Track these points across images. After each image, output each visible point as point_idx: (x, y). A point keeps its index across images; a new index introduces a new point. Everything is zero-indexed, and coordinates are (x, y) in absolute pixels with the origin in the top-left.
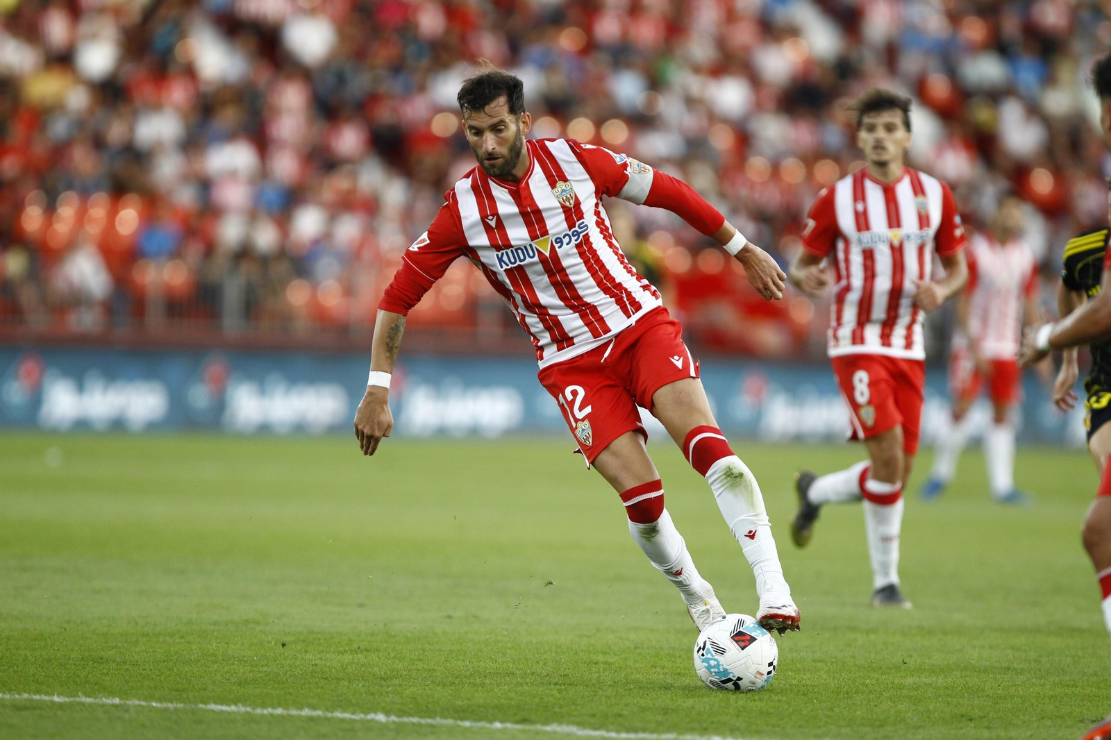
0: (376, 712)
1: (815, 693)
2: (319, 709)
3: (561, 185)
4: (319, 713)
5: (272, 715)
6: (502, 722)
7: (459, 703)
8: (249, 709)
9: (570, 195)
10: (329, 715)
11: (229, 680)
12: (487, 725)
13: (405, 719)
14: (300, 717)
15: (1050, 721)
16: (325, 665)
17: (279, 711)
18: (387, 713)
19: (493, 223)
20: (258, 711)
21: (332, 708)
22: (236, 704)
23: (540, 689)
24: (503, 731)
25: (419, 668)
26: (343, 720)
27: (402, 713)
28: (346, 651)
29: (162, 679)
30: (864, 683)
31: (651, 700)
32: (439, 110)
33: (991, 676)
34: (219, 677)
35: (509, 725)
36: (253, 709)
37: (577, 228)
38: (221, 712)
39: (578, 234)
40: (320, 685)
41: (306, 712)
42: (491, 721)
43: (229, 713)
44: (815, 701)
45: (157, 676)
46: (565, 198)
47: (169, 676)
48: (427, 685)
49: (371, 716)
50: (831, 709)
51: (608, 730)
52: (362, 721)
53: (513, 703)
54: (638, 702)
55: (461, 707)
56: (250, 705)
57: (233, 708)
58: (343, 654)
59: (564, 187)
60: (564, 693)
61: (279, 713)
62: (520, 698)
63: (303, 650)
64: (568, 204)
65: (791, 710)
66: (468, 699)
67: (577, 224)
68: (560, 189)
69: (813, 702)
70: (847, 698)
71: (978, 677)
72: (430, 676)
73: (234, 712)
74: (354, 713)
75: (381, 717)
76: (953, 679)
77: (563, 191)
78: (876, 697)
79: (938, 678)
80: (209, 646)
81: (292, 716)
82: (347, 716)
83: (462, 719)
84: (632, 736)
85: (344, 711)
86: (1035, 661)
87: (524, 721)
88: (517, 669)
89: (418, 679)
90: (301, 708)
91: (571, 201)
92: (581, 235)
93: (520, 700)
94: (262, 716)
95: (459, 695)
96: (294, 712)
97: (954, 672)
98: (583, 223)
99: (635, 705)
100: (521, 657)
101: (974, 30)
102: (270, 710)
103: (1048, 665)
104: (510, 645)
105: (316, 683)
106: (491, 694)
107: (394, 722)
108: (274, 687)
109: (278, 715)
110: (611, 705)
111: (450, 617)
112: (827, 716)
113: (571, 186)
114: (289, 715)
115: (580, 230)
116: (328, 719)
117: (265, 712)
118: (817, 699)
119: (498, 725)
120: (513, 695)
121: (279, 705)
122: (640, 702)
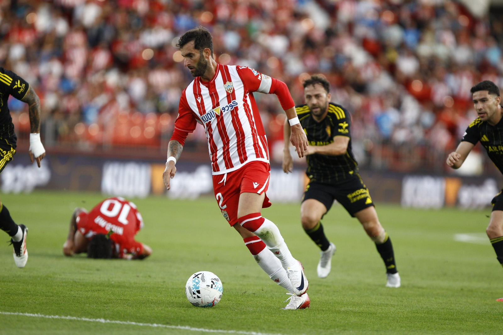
0: (100, 318)
1: (300, 313)
2: (75, 316)
3: (228, 83)
4: (75, 318)
5: (53, 319)
6: (157, 324)
7: (138, 315)
8: (43, 316)
9: (231, 88)
10: (79, 319)
11: (35, 302)
12: (150, 325)
13: (113, 322)
14: (66, 320)
15: (405, 328)
16: (79, 297)
17: (57, 317)
18: (105, 318)
19: (199, 101)
20: (47, 317)
21: (81, 316)
22: (37, 313)
23: (176, 310)
24: (158, 328)
25: (122, 298)
26: (85, 321)
27: (112, 318)
28: (89, 291)
29: (5, 301)
30: (322, 309)
31: (226, 315)
32: (144, 47)
33: (380, 307)
34: (30, 301)
35: (160, 325)
36: (45, 316)
37: (232, 103)
38: (31, 317)
39: (232, 106)
40: (77, 305)
41: (69, 317)
42: (152, 323)
43: (34, 317)
44: (300, 317)
45: (2, 300)
46: (229, 89)
47: (8, 300)
48: (124, 307)
49: (98, 320)
50: (307, 321)
51: (205, 329)
52: (94, 322)
53: (163, 315)
54: (219, 316)
55: (139, 316)
56: (43, 314)
57: (36, 315)
58: (88, 292)
59: (229, 84)
60: (187, 311)
61: (57, 318)
62: (166, 313)
63: (70, 290)
64: (229, 92)
65: (288, 321)
66: (143, 313)
67: (232, 101)
68: (227, 85)
69: (299, 317)
70: (314, 316)
71: (374, 308)
72: (126, 303)
73: (36, 317)
74: (90, 318)
75: (102, 321)
76: (363, 308)
77: (228, 86)
78: (327, 316)
79: (356, 308)
80: (27, 287)
81: (62, 319)
82: (87, 319)
83: (139, 322)
84: (215, 331)
85: (86, 317)
86: (400, 301)
87: (167, 323)
88: (166, 300)
89: (121, 304)
90: (67, 316)
91: (231, 91)
92: (233, 107)
93: (166, 314)
94: (49, 319)
95: (139, 311)
96: (63, 317)
97: (364, 306)
98: (235, 101)
99: (218, 317)
100: (168, 295)
101: (388, 17)
102: (53, 316)
103: (406, 303)
104: (164, 289)
105: (75, 305)
106: (153, 311)
107: (108, 323)
108: (55, 306)
109: (56, 319)
110: (207, 317)
111: (138, 276)
112: (305, 324)
113: (232, 84)
114: (61, 319)
115: (233, 105)
116: (78, 321)
117: (50, 317)
118: (300, 316)
119: (155, 325)
120: (163, 312)
121: (57, 314)
122: (221, 316)
